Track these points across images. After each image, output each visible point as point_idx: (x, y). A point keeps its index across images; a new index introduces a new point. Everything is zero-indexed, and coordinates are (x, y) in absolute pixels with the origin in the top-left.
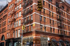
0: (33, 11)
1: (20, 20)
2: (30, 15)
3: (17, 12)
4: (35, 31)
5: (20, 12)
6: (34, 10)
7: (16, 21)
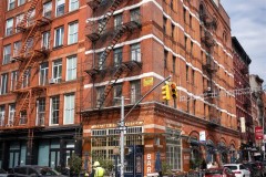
0: (144, 28)
1: (75, 56)
2: (128, 43)
3: (55, 25)
4: (156, 105)
5: (71, 23)
6: (146, 24)
7: (51, 59)
